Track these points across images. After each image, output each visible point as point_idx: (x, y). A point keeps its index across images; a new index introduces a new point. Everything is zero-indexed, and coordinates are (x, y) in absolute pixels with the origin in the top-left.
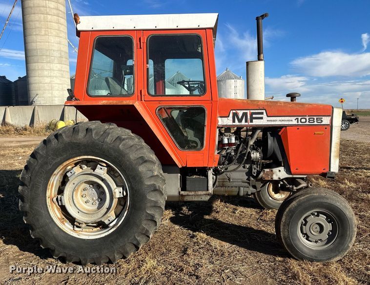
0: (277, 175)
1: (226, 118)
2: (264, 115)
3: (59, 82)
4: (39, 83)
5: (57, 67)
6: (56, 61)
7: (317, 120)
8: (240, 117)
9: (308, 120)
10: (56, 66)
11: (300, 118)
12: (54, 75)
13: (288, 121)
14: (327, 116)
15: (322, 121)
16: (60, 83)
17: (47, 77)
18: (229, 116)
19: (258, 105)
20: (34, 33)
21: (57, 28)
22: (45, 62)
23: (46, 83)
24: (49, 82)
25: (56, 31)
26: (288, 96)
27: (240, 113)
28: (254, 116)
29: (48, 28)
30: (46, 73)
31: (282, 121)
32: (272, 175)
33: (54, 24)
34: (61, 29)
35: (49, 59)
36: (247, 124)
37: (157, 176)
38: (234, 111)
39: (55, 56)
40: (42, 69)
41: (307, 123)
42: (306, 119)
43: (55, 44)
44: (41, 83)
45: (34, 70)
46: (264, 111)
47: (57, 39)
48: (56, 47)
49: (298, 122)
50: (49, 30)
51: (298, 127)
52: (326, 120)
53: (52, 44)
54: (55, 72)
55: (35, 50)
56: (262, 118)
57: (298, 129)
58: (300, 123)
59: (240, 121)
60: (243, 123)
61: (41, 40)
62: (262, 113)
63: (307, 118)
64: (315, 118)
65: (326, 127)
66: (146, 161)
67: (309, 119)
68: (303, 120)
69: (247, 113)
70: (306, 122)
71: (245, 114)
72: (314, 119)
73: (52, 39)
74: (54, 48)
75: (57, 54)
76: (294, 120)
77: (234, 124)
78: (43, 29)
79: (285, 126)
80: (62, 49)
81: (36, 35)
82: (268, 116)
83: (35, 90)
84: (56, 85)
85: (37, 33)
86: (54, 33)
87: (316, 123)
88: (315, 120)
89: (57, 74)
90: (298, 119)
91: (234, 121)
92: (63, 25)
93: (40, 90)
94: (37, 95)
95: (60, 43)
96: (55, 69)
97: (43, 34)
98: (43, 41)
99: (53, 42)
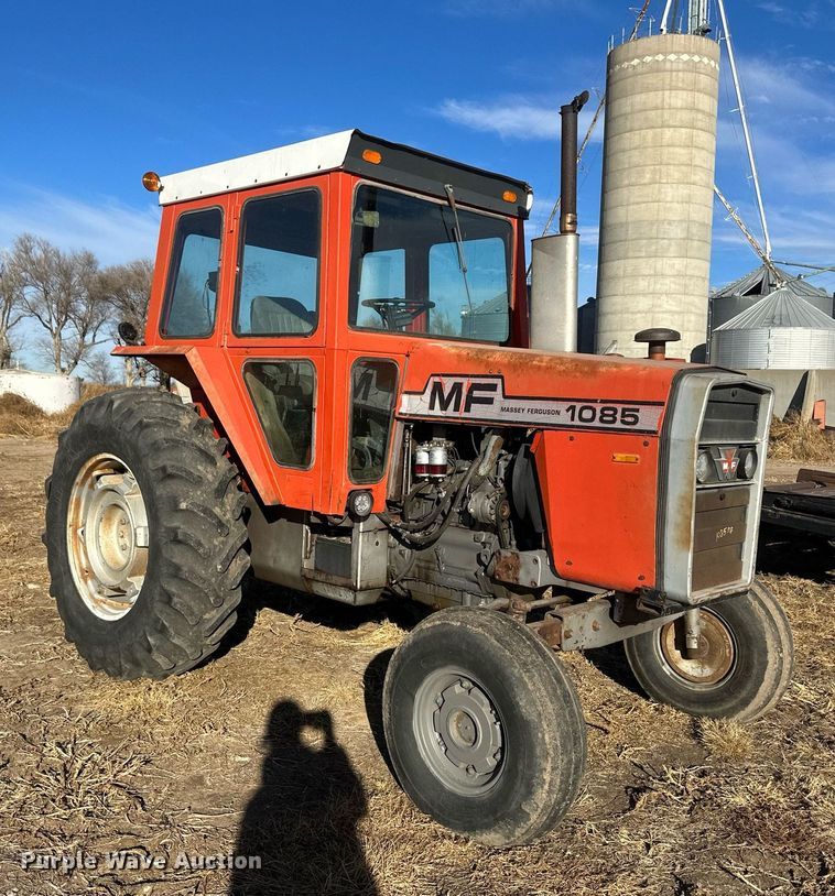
0: (528, 573)
1: (419, 397)
2: (497, 395)
3: (674, 309)
4: (621, 313)
5: (673, 266)
6: (673, 250)
7: (623, 415)
8: (446, 396)
9: (598, 415)
10: (672, 264)
11: (578, 406)
12: (666, 288)
13: (549, 412)
14: (654, 404)
15: (636, 418)
16: (678, 309)
17: (644, 295)
18: (423, 393)
19: (488, 364)
20: (626, 182)
21: (685, 159)
22: (643, 254)
23: (639, 312)
24: (646, 308)
25: (683, 168)
26: (639, 338)
27: (448, 384)
28: (476, 394)
29: (661, 164)
30: (642, 284)
31: (537, 411)
32: (517, 568)
33: (677, 149)
34: (697, 161)
35: (654, 248)
36: (457, 414)
37: (187, 510)
38: (437, 379)
39: (672, 235)
40: (636, 276)
41: (596, 423)
42: (594, 411)
43: (676, 205)
44: (628, 312)
45: (616, 277)
46: (498, 382)
47: (683, 191)
48: (676, 211)
49: (573, 419)
50: (664, 169)
51: (572, 434)
52: (649, 418)
53: (668, 205)
54: (667, 281)
55: (622, 225)
56: (489, 401)
57: (571, 439)
58: (577, 422)
59: (444, 406)
60: (450, 412)
61: (640, 196)
62: (493, 388)
63: (598, 407)
64: (620, 407)
65: (648, 438)
66: (171, 476)
67: (602, 412)
68: (587, 414)
69: (461, 384)
70: (592, 419)
71: (457, 388)
72: (615, 411)
73: (670, 192)
74: (671, 216)
75: (677, 232)
76: (563, 412)
77: (432, 413)
78: (647, 169)
79: (541, 428)
80: (694, 216)
81: (629, 185)
82: (505, 397)
83: (610, 331)
84: (665, 315)
85: (633, 180)
86: (677, 175)
87: (618, 425)
88: (618, 416)
89: (673, 286)
90: (573, 408)
91: (432, 407)
92: (703, 149)
93: (622, 330)
94: (614, 342)
95: (688, 201)
96: (668, 271)
97: (646, 181)
98: (646, 200)
99: (669, 199)
